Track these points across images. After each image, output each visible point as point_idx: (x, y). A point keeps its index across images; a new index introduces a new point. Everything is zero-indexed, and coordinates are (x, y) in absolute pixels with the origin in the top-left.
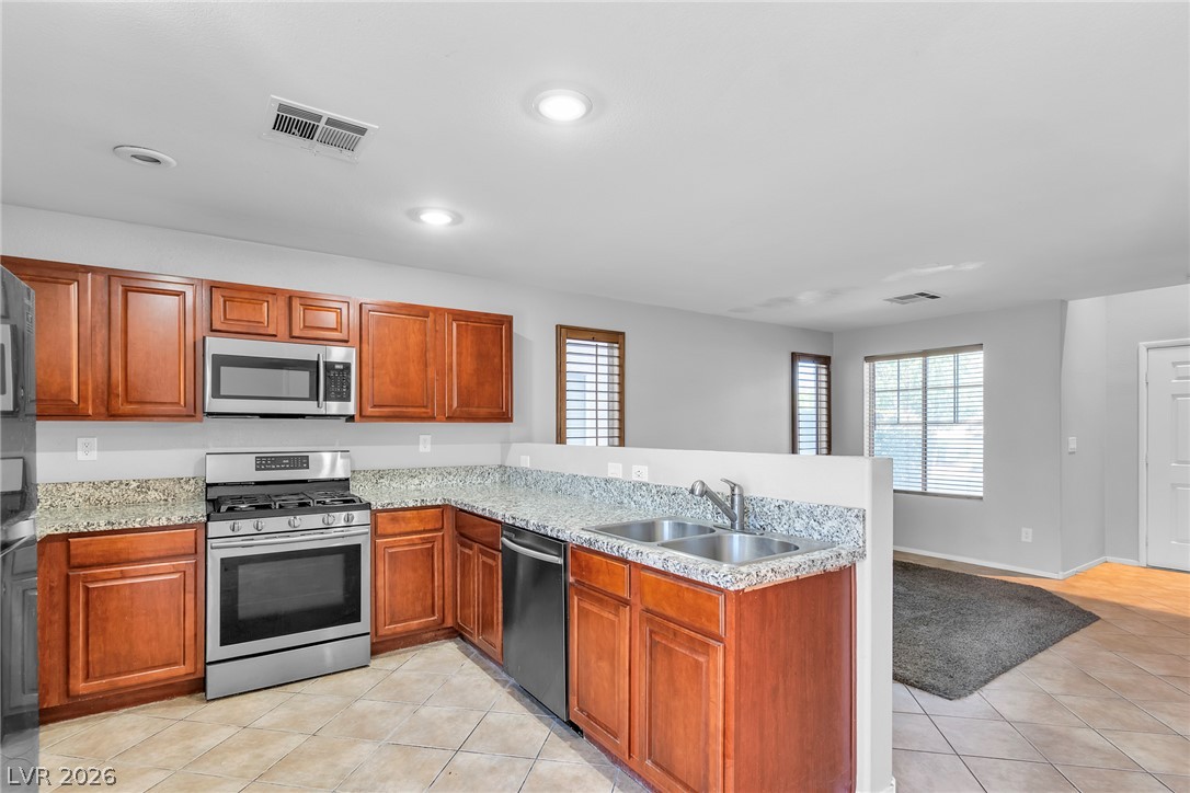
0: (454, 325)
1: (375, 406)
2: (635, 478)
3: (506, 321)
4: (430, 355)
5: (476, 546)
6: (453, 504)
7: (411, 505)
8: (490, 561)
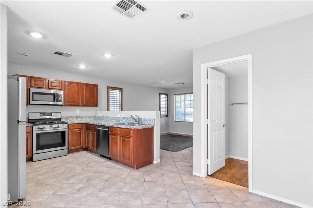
0: (85, 86)
1: (67, 103)
2: (122, 117)
3: (97, 86)
4: (79, 92)
5: (90, 130)
6: (85, 123)
7: (76, 123)
8: (94, 133)
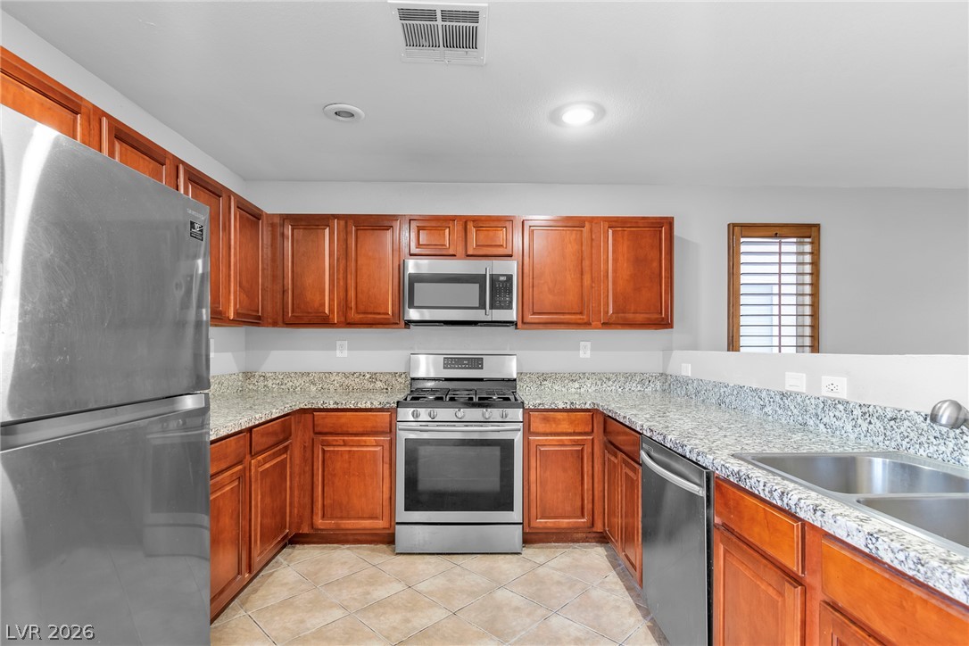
0: (610, 231)
1: (534, 314)
2: (825, 393)
3: (669, 222)
4: (586, 263)
5: (620, 454)
6: (601, 409)
7: (560, 407)
8: (631, 474)
